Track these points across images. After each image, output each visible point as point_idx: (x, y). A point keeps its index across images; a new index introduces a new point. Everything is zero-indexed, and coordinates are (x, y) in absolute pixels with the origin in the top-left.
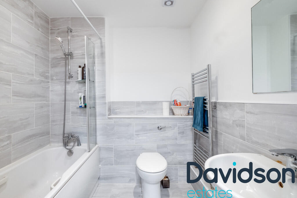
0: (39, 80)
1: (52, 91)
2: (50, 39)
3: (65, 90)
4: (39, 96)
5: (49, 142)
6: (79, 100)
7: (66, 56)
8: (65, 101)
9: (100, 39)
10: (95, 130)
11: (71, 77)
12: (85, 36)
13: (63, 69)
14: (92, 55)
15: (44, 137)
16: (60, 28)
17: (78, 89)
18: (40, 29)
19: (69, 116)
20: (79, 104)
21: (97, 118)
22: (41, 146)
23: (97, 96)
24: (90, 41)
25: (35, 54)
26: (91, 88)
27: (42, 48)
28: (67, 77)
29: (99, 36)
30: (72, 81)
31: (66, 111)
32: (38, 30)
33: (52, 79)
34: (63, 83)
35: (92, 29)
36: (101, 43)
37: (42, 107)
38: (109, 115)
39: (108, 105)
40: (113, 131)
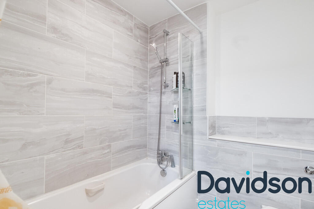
0: (137, 91)
1: (149, 102)
2: (149, 48)
3: (161, 101)
4: (137, 108)
5: (146, 156)
6: (174, 113)
7: (162, 63)
8: (160, 113)
9: (201, 33)
10: (192, 151)
11: (166, 86)
12: (179, 33)
13: (159, 79)
14: (190, 57)
15: (141, 150)
16: (158, 34)
17: (173, 100)
18: (139, 40)
19: (164, 130)
20: (173, 117)
21: (195, 137)
22: (137, 159)
23: (195, 109)
24: (187, 40)
25: (134, 66)
26: (188, 98)
27: (141, 59)
28: (163, 87)
29: (198, 30)
30: (168, 91)
31: (161, 125)
32: (137, 41)
33: (150, 91)
34: (159, 94)
35: (190, 24)
36: (202, 38)
37: (140, 119)
38: (210, 135)
39: (209, 120)
40: (217, 158)
